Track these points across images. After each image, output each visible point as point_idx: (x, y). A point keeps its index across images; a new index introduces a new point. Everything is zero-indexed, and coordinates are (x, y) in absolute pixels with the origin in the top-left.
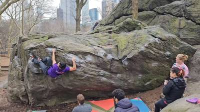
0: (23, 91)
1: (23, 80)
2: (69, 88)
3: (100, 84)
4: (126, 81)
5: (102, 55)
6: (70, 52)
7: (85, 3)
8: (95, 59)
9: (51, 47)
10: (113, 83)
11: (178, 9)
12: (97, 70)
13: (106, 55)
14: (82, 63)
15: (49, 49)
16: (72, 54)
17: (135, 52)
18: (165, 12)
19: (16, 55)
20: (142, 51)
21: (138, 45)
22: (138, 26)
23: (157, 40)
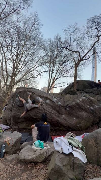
0: (10, 116)
1: (11, 111)
2: (33, 117)
3: (51, 119)
4: (66, 120)
5: (55, 101)
6: (38, 96)
7: (52, 89)
8: (51, 102)
9: (30, 92)
10: (59, 120)
11: (97, 91)
12: (51, 109)
13: (57, 102)
14: (44, 103)
15: (29, 93)
16: (39, 97)
17: (74, 103)
18: (90, 92)
19: (12, 98)
20: (78, 103)
21: (76, 99)
22: (76, 93)
23: (86, 98)
